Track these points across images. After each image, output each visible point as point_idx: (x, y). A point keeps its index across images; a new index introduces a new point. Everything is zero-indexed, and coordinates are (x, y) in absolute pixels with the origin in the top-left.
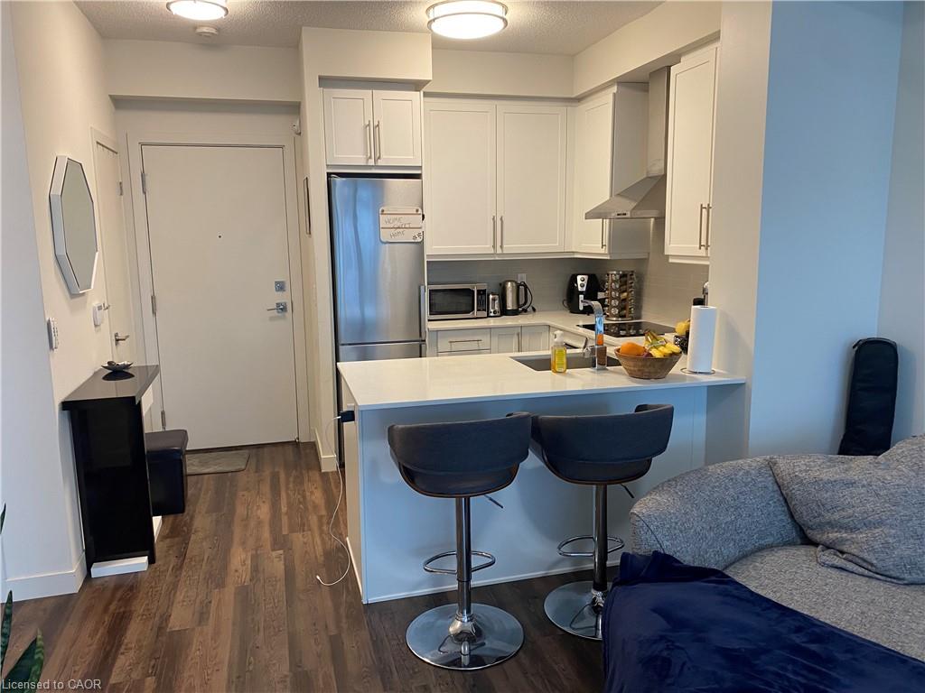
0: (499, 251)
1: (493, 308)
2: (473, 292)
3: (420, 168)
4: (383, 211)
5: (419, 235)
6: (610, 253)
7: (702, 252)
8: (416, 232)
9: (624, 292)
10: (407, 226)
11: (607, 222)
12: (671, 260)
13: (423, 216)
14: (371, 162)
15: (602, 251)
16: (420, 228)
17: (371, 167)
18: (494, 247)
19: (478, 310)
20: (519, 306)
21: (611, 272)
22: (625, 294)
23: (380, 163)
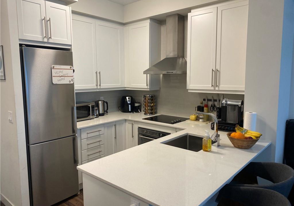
0: (99, 87)
1: (96, 113)
2: (90, 107)
3: (70, 45)
4: (53, 67)
5: (72, 80)
6: (150, 89)
7: (213, 88)
8: (70, 79)
9: (152, 103)
10: (66, 75)
11: (148, 75)
12: (189, 91)
13: (74, 70)
14: (46, 40)
15: (146, 87)
16: (73, 76)
17: (45, 43)
18: (97, 85)
19: (92, 115)
20: (104, 111)
21: (146, 96)
22: (153, 104)
23: (50, 41)
